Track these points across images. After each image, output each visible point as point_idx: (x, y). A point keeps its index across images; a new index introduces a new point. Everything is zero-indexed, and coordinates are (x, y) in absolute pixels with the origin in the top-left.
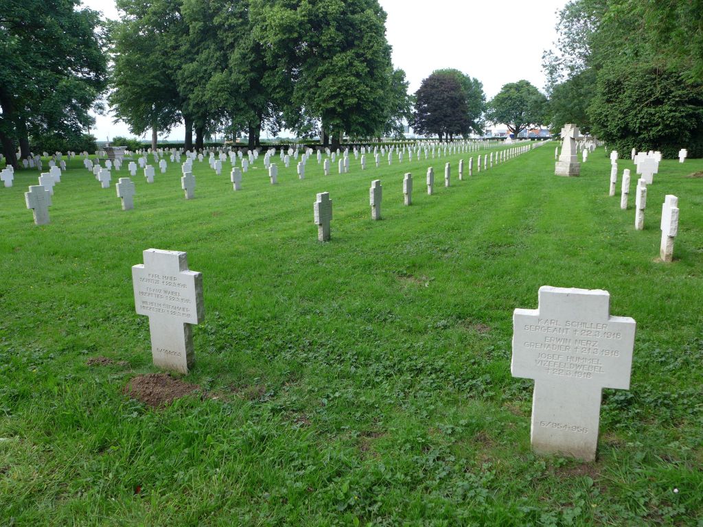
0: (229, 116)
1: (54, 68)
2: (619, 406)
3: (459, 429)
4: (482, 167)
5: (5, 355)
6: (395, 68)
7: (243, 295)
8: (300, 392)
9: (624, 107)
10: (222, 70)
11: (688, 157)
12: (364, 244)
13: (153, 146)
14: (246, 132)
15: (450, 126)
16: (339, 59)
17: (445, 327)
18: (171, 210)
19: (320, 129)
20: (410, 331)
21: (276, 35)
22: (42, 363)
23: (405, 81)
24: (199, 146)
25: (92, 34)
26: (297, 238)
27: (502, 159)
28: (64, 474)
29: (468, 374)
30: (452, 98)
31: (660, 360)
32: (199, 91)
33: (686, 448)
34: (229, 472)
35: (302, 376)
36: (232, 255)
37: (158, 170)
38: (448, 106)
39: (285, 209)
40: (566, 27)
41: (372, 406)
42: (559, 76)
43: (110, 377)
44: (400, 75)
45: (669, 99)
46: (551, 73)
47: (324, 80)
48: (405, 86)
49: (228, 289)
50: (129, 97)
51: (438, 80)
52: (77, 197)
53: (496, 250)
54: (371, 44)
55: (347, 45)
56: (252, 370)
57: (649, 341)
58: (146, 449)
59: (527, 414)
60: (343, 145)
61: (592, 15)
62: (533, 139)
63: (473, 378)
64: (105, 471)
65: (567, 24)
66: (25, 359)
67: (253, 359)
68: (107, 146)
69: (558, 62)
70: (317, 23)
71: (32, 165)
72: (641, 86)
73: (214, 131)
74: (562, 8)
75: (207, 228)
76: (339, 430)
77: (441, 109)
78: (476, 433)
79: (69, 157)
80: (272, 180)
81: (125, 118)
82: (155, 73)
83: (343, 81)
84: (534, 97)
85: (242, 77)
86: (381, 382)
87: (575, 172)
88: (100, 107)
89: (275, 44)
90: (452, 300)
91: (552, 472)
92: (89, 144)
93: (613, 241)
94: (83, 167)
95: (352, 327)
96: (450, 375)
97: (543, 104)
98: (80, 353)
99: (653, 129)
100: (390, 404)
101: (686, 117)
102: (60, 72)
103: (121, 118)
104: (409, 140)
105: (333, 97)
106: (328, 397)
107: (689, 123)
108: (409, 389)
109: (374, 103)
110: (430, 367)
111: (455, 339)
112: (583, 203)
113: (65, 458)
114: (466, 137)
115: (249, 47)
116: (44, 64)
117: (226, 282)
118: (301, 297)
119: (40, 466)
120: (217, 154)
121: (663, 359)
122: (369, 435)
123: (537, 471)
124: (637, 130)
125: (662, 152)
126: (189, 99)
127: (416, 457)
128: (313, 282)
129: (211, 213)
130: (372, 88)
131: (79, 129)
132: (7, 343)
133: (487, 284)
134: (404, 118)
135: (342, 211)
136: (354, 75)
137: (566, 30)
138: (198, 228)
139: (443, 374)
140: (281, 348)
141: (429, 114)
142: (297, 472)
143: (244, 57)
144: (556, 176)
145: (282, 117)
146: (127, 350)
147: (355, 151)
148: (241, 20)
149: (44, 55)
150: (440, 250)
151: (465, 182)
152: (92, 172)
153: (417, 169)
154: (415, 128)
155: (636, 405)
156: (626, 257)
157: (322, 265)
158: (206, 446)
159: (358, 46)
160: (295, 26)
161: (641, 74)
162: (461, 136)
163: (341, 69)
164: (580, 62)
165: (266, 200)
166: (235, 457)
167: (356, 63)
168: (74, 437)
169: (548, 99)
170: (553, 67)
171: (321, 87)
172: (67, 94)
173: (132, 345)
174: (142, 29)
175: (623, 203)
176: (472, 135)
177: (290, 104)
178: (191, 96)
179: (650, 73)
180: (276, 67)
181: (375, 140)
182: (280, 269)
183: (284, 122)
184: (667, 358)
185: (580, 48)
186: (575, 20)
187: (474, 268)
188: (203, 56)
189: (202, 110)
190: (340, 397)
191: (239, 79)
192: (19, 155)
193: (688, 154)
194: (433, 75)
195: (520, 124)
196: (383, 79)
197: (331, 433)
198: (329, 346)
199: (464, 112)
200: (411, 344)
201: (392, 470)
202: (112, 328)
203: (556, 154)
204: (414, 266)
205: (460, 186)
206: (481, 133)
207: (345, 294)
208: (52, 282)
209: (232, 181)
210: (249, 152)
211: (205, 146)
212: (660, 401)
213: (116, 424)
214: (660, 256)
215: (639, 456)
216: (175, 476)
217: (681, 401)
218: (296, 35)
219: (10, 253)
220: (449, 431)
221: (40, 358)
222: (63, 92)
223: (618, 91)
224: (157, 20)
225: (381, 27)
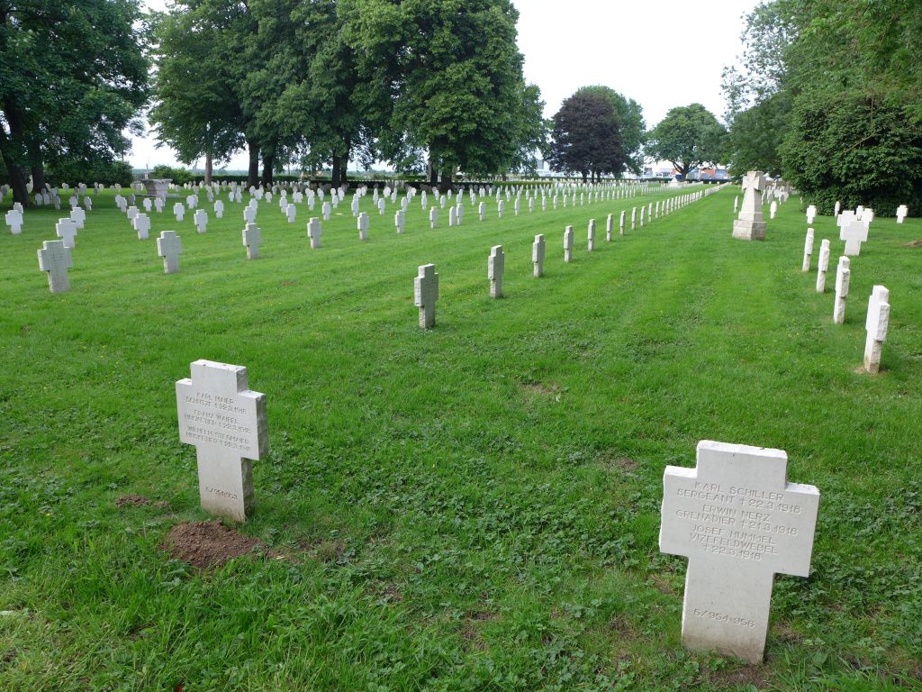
0: (308, 141)
1: (77, 73)
2: (798, 584)
3: (590, 612)
4: (637, 222)
5: (10, 489)
6: (527, 84)
7: (319, 407)
8: (389, 551)
9: (826, 148)
10: (299, 82)
11: (910, 215)
12: (479, 335)
13: (206, 179)
14: (329, 164)
15: (598, 161)
16: (455, 71)
17: (579, 462)
18: (228, 276)
19: (427, 163)
20: (533, 465)
21: (371, 37)
22: (58, 501)
23: (540, 101)
24: (267, 180)
25: (130, 31)
26: (392, 323)
27: (665, 212)
28: (85, 666)
29: (605, 533)
30: (601, 125)
31: (854, 519)
32: (268, 108)
33: (881, 648)
34: (296, 668)
35: (392, 528)
36: (306, 347)
37: (212, 215)
38: (595, 136)
39: (377, 279)
40: (754, 37)
41: (481, 575)
42: (743, 101)
43: (145, 524)
44: (533, 93)
45: (886, 139)
46: (733, 97)
47: (433, 98)
48: (539, 107)
49: (299, 398)
50: (176, 113)
51: (584, 101)
52: (105, 252)
53: (650, 348)
54: (497, 53)
55: (465, 53)
56: (328, 519)
57: (842, 490)
58: (189, 633)
59: (678, 592)
60: (456, 183)
61: (790, 22)
62: (706, 182)
63: (612, 539)
64: (137, 662)
65: (756, 32)
66: (36, 495)
67: (330, 502)
68: (146, 177)
69: (743, 83)
70: (427, 21)
71: (47, 202)
72: (851, 121)
73: (287, 162)
74: (750, 11)
75: (275, 305)
76: (438, 608)
77: (585, 138)
78: (612, 616)
79: (96, 191)
80: (361, 234)
81: (170, 140)
82: (211, 83)
83: (458, 100)
84: (709, 128)
85: (325, 91)
86: (494, 540)
87: (759, 235)
88: (138, 126)
89: (370, 48)
90: (589, 422)
91: (707, 676)
92: (124, 174)
93: (802, 340)
94: (114, 206)
95: (459, 460)
96: (582, 533)
97: (721, 137)
98: (108, 488)
99: (865, 176)
100: (504, 572)
101: (907, 163)
102: (86, 80)
103: (165, 141)
104: (543, 178)
105: (444, 121)
106: (425, 560)
107: (912, 172)
108: (529, 551)
109: (498, 130)
110: (556, 521)
111: (591, 480)
112: (768, 282)
113: (87, 642)
114: (618, 177)
115: (335, 52)
116: (65, 69)
117: (297, 387)
118: (394, 411)
119: (55, 654)
120: (290, 192)
121: (858, 519)
122: (475, 616)
123: (687, 675)
124: (843, 178)
125: (873, 207)
126: (256, 118)
127: (534, 651)
128: (412, 390)
129: (281, 282)
130: (496, 110)
131: (109, 156)
132: (12, 470)
133: (636, 399)
134: (538, 149)
135: (451, 283)
136: (473, 93)
137: (755, 40)
138: (262, 305)
139: (573, 531)
140: (366, 487)
141: (570, 145)
142: (382, 670)
143: (328, 64)
144: (735, 239)
145: (377, 145)
146: (167, 486)
147: (472, 195)
148: (326, 16)
149: (65, 56)
150: (578, 346)
151: (614, 244)
152: (125, 214)
153: (552, 222)
154: (552, 163)
155: (820, 584)
156: (819, 364)
157: (423, 365)
158: (266, 630)
159: (480, 54)
160: (397, 25)
161: (850, 104)
162: (612, 175)
163: (456, 83)
164: (772, 83)
165: (352, 264)
166: (304, 647)
167: (477, 77)
168: (98, 612)
169: (728, 130)
170: (736, 89)
171: (428, 107)
172: (94, 111)
173: (174, 478)
174: (195, 23)
175: (820, 285)
176: (626, 175)
177: (387, 127)
178: (257, 114)
179: (861, 104)
180: (371, 79)
181: (498, 178)
182: (368, 370)
183: (379, 152)
184: (864, 518)
185: (772, 65)
186: (767, 27)
187: (621, 375)
188: (274, 62)
189: (271, 134)
190: (440, 561)
191: (321, 95)
192: (30, 186)
193: (909, 211)
194: (578, 93)
195: (690, 161)
196: (512, 98)
197: (427, 612)
198: (428, 486)
199: (617, 144)
200: (535, 487)
201: (502, 670)
202: (149, 452)
203: (736, 205)
204: (542, 369)
205: (608, 249)
206: (637, 172)
207: (452, 409)
208: (72, 381)
209: (309, 235)
210: (333, 191)
211: (275, 179)
212: (850, 579)
213: (152, 594)
214: (863, 364)
215: (819, 658)
216: (227, 672)
217: (877, 580)
218: (398, 38)
219: (17, 335)
220: (578, 615)
221: (55, 494)
222: (90, 107)
223: (819, 125)
224: (215, 12)
225: (511, 30)
